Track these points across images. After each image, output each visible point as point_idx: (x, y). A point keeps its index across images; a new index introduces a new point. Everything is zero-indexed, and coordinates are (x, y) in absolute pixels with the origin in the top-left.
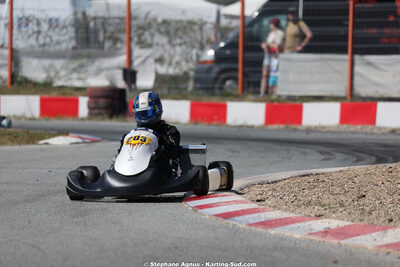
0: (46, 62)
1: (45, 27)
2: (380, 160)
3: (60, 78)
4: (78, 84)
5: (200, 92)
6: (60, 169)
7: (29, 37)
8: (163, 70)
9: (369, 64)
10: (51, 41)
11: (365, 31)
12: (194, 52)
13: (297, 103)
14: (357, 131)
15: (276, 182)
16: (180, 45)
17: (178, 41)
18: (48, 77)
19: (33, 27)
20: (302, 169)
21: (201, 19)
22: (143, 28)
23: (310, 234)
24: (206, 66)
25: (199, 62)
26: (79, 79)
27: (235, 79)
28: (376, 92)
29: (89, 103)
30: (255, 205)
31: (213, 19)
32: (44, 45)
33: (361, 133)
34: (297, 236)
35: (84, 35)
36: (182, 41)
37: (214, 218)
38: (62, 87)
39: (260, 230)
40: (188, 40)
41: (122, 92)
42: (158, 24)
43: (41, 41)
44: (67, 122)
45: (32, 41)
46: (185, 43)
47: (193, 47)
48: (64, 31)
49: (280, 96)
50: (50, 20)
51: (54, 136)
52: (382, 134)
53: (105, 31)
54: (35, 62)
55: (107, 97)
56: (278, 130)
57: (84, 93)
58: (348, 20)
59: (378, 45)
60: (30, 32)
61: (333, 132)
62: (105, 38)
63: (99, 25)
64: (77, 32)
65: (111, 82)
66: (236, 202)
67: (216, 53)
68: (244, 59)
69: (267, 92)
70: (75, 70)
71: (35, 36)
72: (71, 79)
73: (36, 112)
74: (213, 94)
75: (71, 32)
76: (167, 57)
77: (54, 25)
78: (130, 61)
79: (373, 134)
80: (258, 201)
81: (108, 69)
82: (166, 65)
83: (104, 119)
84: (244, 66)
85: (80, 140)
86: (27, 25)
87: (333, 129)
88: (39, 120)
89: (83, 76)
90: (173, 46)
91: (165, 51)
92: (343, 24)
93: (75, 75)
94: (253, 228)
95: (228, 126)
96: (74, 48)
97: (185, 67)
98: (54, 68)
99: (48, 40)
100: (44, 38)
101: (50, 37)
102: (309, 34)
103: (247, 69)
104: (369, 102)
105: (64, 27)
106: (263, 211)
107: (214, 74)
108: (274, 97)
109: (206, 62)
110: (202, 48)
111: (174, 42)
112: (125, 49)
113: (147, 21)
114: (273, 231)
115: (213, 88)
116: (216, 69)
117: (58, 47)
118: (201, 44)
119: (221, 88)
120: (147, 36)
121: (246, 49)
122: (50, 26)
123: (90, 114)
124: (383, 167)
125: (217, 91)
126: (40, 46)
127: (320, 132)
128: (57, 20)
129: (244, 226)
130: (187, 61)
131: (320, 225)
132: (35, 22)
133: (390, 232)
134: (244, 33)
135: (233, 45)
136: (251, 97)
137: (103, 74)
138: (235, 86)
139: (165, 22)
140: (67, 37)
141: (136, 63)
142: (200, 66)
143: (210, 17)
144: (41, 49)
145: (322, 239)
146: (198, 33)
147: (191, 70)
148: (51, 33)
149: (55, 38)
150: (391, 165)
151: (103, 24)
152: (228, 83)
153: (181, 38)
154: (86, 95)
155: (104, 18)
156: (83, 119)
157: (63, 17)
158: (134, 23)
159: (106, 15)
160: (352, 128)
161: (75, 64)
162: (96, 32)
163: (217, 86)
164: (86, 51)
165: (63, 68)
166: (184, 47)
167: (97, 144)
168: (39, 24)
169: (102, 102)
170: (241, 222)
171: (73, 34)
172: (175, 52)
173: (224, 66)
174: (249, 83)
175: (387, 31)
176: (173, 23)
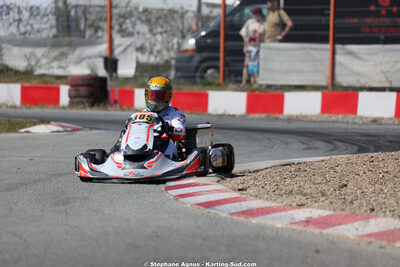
0: (27, 50)
1: (26, 15)
2: (362, 150)
3: (40, 67)
4: (59, 72)
5: (182, 81)
6: (42, 157)
7: (10, 24)
8: (143, 58)
9: (350, 53)
10: (32, 29)
11: (347, 21)
12: (175, 40)
13: (279, 92)
14: (339, 121)
15: (257, 171)
16: (161, 33)
17: (159, 30)
18: (29, 65)
19: (14, 15)
20: (283, 158)
21: (182, 8)
22: (124, 17)
23: (292, 223)
24: (187, 55)
25: (180, 51)
26: (60, 67)
27: (217, 68)
28: (358, 81)
29: (70, 91)
30: (236, 194)
31: (194, 8)
32: (25, 33)
33: (343, 122)
34: (279, 226)
35: (65, 23)
36: (164, 30)
37: (196, 207)
38: (43, 76)
39: (242, 219)
40: (169, 28)
41: (103, 80)
42: (140, 13)
43: (22, 29)
44: (49, 111)
45: (13, 29)
46: (166, 31)
47: (174, 35)
48: (45, 19)
49: (261, 85)
50: (31, 8)
51: (35, 124)
52: (363, 124)
53: (86, 20)
54: (16, 50)
55: (88, 85)
56: (259, 119)
57: (65, 81)
58: (329, 9)
59: (360, 35)
60: (11, 20)
61: (315, 122)
62: (85, 26)
63: (80, 13)
64: (57, 20)
65: (92, 70)
66: (218, 191)
67: (197, 42)
68: (225, 48)
69: (248, 81)
70: (56, 58)
71: (16, 23)
72: (53, 67)
73: (17, 101)
74: (195, 83)
75: (51, 16)
76: (147, 45)
77: (35, 13)
78: (111, 49)
79: (355, 123)
80: (239, 190)
81: (89, 57)
82: (147, 53)
83: (85, 108)
84: (225, 56)
85: (61, 129)
86: (8, 13)
87: (314, 119)
88: (20, 108)
89: (63, 64)
90: (154, 35)
91: (146, 39)
92: (323, 13)
93: (56, 64)
94: (235, 217)
95: (209, 115)
96: (54, 36)
97: (166, 55)
98: (35, 57)
99: (29, 28)
100: (25, 26)
101: (32, 25)
102: (289, 23)
103: (227, 58)
104: (351, 92)
105: (45, 15)
106: (245, 200)
107: (195, 63)
108: (256, 86)
109: (187, 51)
110: (183, 37)
111: (155, 31)
112: (106, 38)
113: (128, 9)
114: (254, 221)
115: (194, 77)
116: (197, 58)
117: (38, 35)
118: (182, 32)
119: (202, 77)
120: (128, 24)
121: (227, 38)
122: (31, 14)
123: (71, 103)
124: (365, 157)
125: (198, 80)
126: (21, 34)
127: (301, 121)
128: (38, 8)
129: (225, 215)
130: (168, 50)
131: (302, 214)
132: (16, 10)
133: (372, 221)
134: (225, 22)
135: (213, 34)
136: (234, 86)
137: (84, 63)
138: (216, 74)
139: (146, 11)
140: (48, 25)
141: (117, 52)
142: (180, 55)
143: (191, 6)
144: (21, 37)
145: (303, 229)
146: (179, 21)
147: (172, 58)
148: (31, 22)
149: (36, 26)
150: (372, 154)
151: (84, 12)
152: (209, 72)
153: (162, 27)
154: (67, 84)
155: (85, 6)
156: (64, 108)
157: (44, 6)
158: (115, 11)
159: (87, 3)
160: (334, 117)
161: (56, 52)
162: (77, 20)
163: (198, 74)
164: (67, 39)
165: (43, 56)
166: (165, 35)
167: (78, 133)
168: (19, 12)
169: (83, 90)
170: (222, 211)
171: (54, 22)
172: (156, 40)
173: (205, 55)
174: (230, 72)
175: (368, 20)
176: (154, 11)
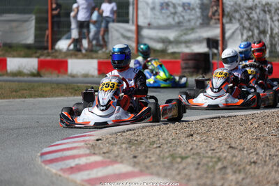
1: (180, 9)
7: (168, 16)
19: (171, 9)
32: (179, 23)
38: (173, 53)
42: (262, 5)
43: (177, 20)
45: (170, 20)
48: (193, 12)
50: (184, 5)
60: (169, 13)
64: (202, 15)
71: (172, 16)
75: (198, 10)
77: (186, 8)
78: (223, 32)
80: (97, 140)
86: (167, 9)
90: (273, 21)
99: (181, 19)
100: (178, 17)
101: (183, 17)
105: (194, 9)
111: (275, 18)
117: (188, 24)
120: (254, 14)
122: (184, 9)
128: (189, 4)
132: (172, 6)
139: (267, 4)
148: (183, 14)
149: (187, 17)
168: (175, 7)
169: (191, 63)
171: (199, 14)
172: (275, 26)
176: (273, 4)
